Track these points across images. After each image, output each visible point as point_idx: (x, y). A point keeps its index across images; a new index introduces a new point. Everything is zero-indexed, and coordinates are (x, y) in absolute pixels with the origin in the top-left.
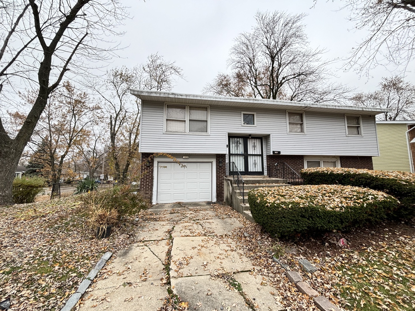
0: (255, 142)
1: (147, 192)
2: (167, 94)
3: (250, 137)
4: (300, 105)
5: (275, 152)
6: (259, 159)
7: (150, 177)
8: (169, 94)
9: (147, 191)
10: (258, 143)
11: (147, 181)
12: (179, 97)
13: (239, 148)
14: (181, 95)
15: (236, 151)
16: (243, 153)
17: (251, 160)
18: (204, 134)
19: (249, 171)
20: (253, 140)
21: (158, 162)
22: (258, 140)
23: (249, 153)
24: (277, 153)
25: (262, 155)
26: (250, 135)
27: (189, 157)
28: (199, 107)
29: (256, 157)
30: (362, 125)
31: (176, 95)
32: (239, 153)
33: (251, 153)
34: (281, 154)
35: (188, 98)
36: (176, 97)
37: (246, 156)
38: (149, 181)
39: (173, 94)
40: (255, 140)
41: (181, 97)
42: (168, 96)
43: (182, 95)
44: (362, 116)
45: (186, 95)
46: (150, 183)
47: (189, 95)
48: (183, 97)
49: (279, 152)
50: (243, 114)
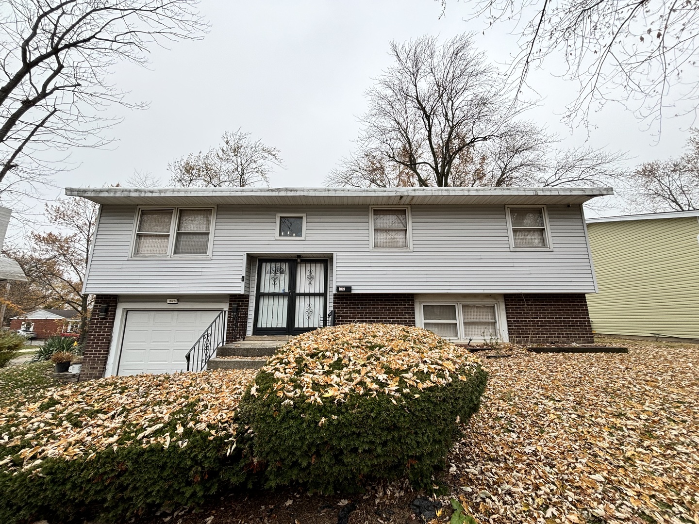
0: (313, 269)
1: (96, 366)
2: (126, 191)
3: (299, 260)
4: (385, 194)
5: (340, 289)
6: (318, 303)
7: (105, 338)
8: (130, 191)
9: (95, 363)
10: (318, 272)
11: (99, 346)
12: (146, 195)
13: (277, 282)
14: (150, 192)
15: (272, 286)
16: (287, 291)
17: (301, 305)
18: (200, 258)
19: (296, 326)
20: (309, 265)
21: (127, 312)
22: (318, 265)
23: (298, 291)
24: (344, 289)
25: (324, 295)
26: (299, 256)
27: (178, 300)
28: (198, 210)
29: (312, 299)
30: (548, 226)
31: (142, 192)
32: (277, 291)
33: (302, 291)
34: (353, 292)
35: (163, 195)
36: (143, 195)
37: (292, 296)
38: (102, 346)
39: (136, 191)
40: (313, 265)
41: (150, 195)
42: (129, 195)
43: (152, 192)
44: (548, 208)
45: (160, 191)
46: (103, 349)
47: (166, 191)
48: (154, 195)
49: (349, 289)
50: (281, 218)
